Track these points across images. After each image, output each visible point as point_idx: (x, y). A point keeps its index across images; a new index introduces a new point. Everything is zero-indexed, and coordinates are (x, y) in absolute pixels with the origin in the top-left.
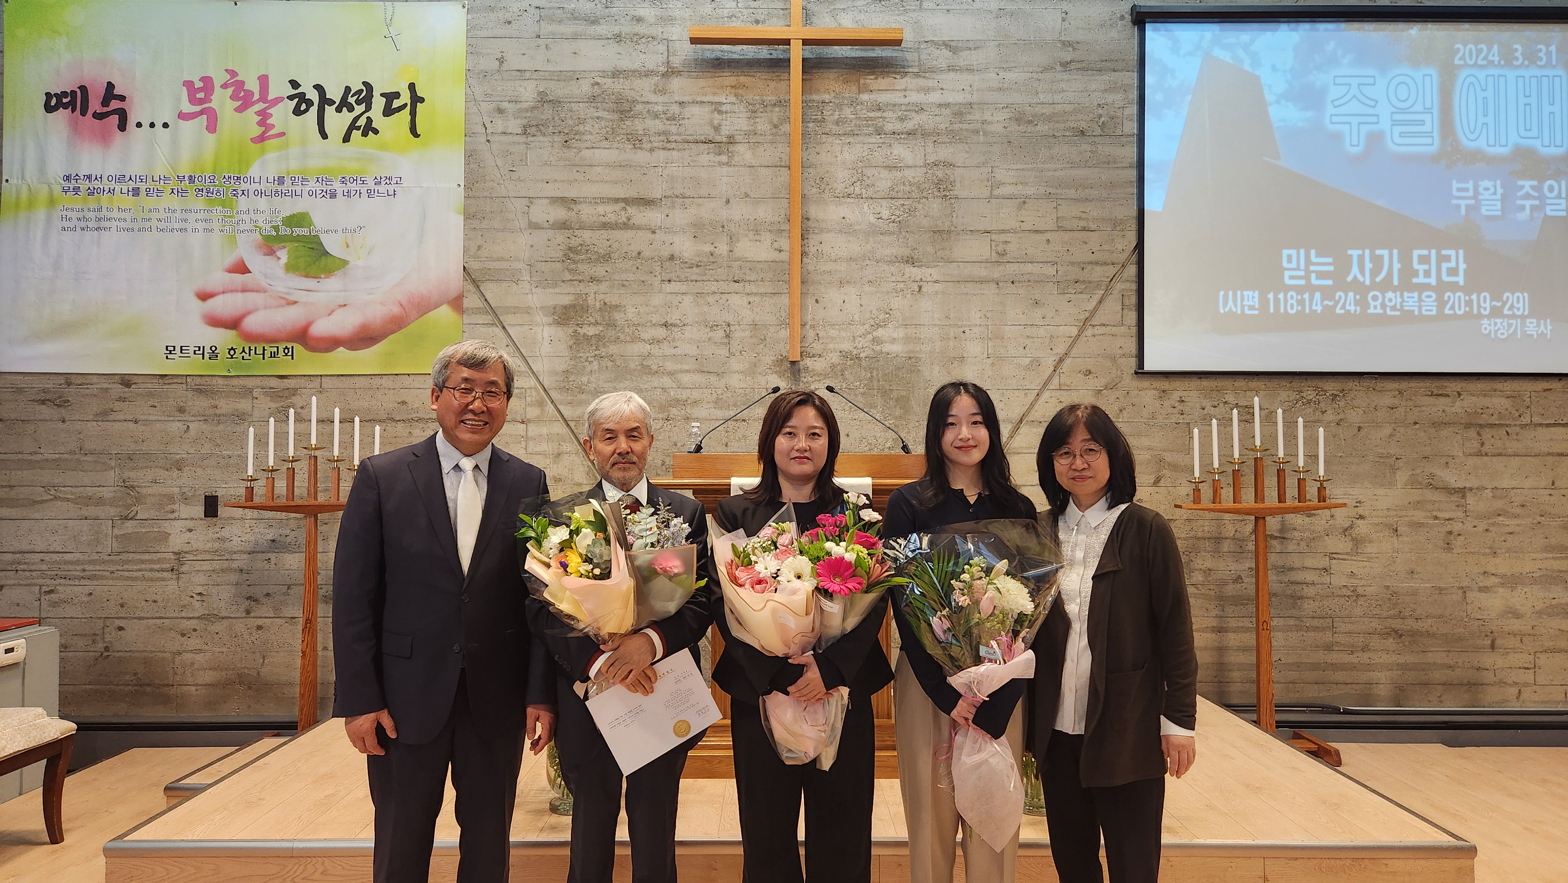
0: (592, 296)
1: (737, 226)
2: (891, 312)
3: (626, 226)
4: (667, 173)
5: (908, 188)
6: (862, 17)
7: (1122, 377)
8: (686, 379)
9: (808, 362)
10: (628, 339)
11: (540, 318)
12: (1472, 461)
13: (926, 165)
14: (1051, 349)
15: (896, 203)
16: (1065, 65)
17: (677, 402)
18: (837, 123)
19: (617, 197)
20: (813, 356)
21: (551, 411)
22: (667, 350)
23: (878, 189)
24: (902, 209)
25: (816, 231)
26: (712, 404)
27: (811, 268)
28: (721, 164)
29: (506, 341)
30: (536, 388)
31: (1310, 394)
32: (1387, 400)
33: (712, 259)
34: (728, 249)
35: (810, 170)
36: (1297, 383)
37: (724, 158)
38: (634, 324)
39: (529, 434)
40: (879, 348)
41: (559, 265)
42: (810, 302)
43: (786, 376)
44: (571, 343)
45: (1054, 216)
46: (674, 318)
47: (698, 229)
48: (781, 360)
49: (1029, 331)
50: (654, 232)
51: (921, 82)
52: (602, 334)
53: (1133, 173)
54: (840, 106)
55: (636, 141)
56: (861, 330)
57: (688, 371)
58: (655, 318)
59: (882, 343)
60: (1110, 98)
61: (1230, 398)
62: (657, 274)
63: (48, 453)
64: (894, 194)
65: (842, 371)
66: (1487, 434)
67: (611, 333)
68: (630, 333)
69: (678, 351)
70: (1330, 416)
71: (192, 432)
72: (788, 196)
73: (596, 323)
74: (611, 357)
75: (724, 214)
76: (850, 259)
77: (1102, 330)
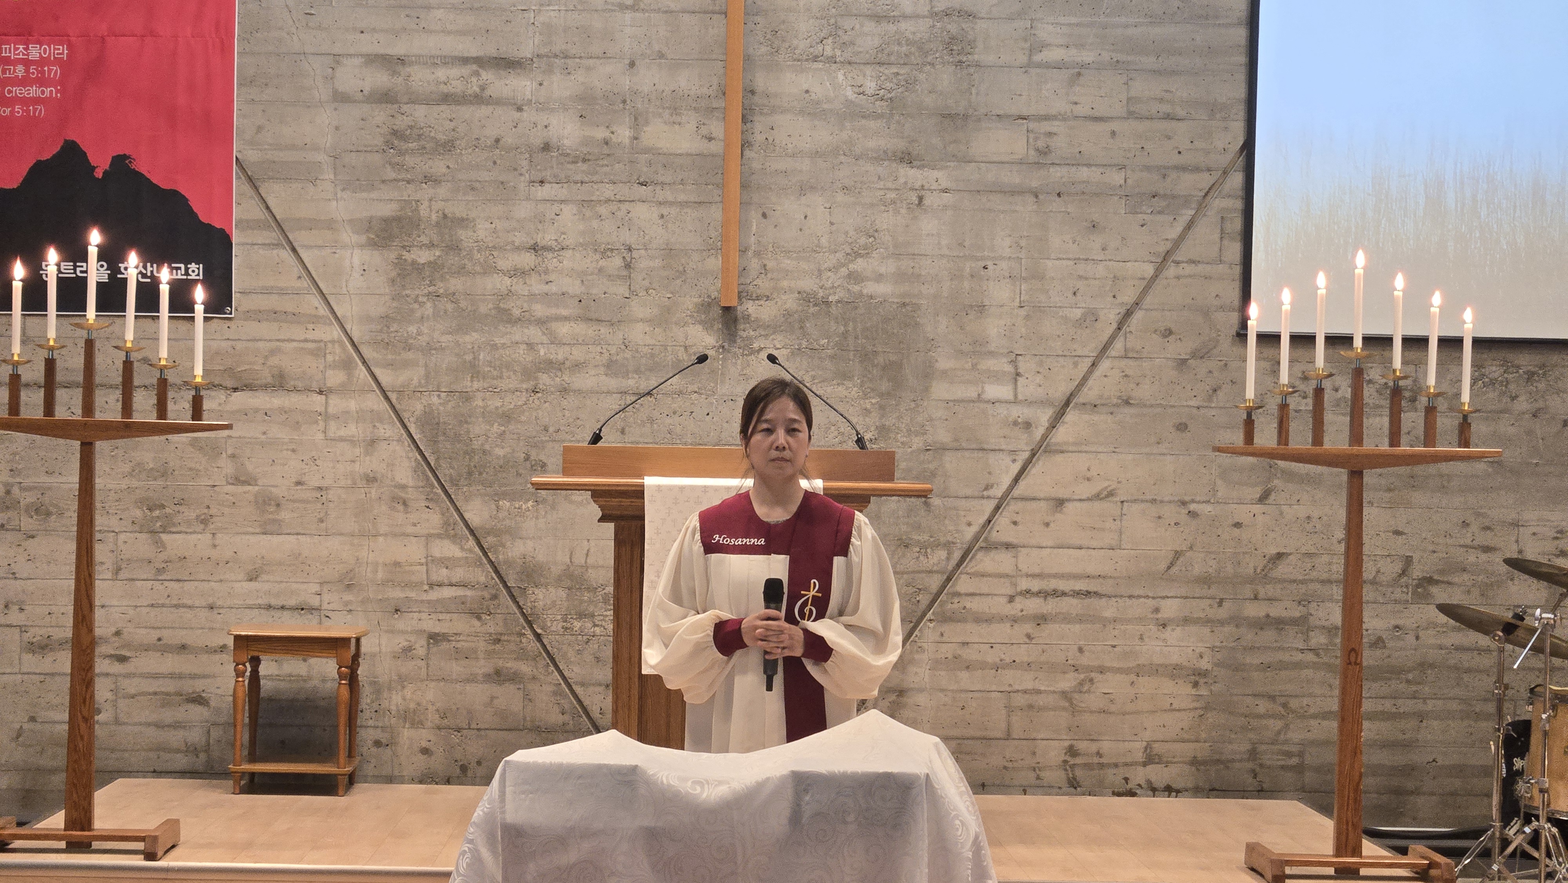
0: (426, 204)
1: (646, 100)
2: (876, 234)
3: (479, 99)
4: (541, 18)
5: (904, 49)
7: (1218, 341)
8: (564, 330)
9: (750, 308)
10: (478, 268)
11: (348, 236)
13: (933, 15)
14: (1114, 297)
15: (886, 72)
17: (550, 366)
19: (466, 55)
20: (758, 298)
21: (362, 376)
22: (536, 285)
23: (861, 49)
24: (895, 80)
25: (765, 111)
26: (602, 368)
27: (756, 165)
29: (297, 269)
30: (340, 342)
33: (606, 150)
34: (631, 135)
35: (758, 19)
38: (487, 247)
39: (331, 410)
40: (856, 288)
41: (377, 158)
42: (754, 216)
43: (715, 328)
44: (393, 274)
45: (1124, 97)
46: (548, 238)
47: (587, 105)
48: (709, 304)
49: (1081, 269)
50: (520, 109)
52: (440, 262)
53: (1241, 34)
56: (831, 260)
57: (566, 319)
58: (519, 238)
59: (863, 281)
62: (523, 171)
64: (883, 57)
65: (801, 321)
67: (453, 260)
68: (482, 260)
69: (553, 288)
70: (1522, 404)
72: (723, 57)
73: (432, 245)
74: (452, 296)
75: (626, 82)
76: (816, 154)
77: (1189, 269)
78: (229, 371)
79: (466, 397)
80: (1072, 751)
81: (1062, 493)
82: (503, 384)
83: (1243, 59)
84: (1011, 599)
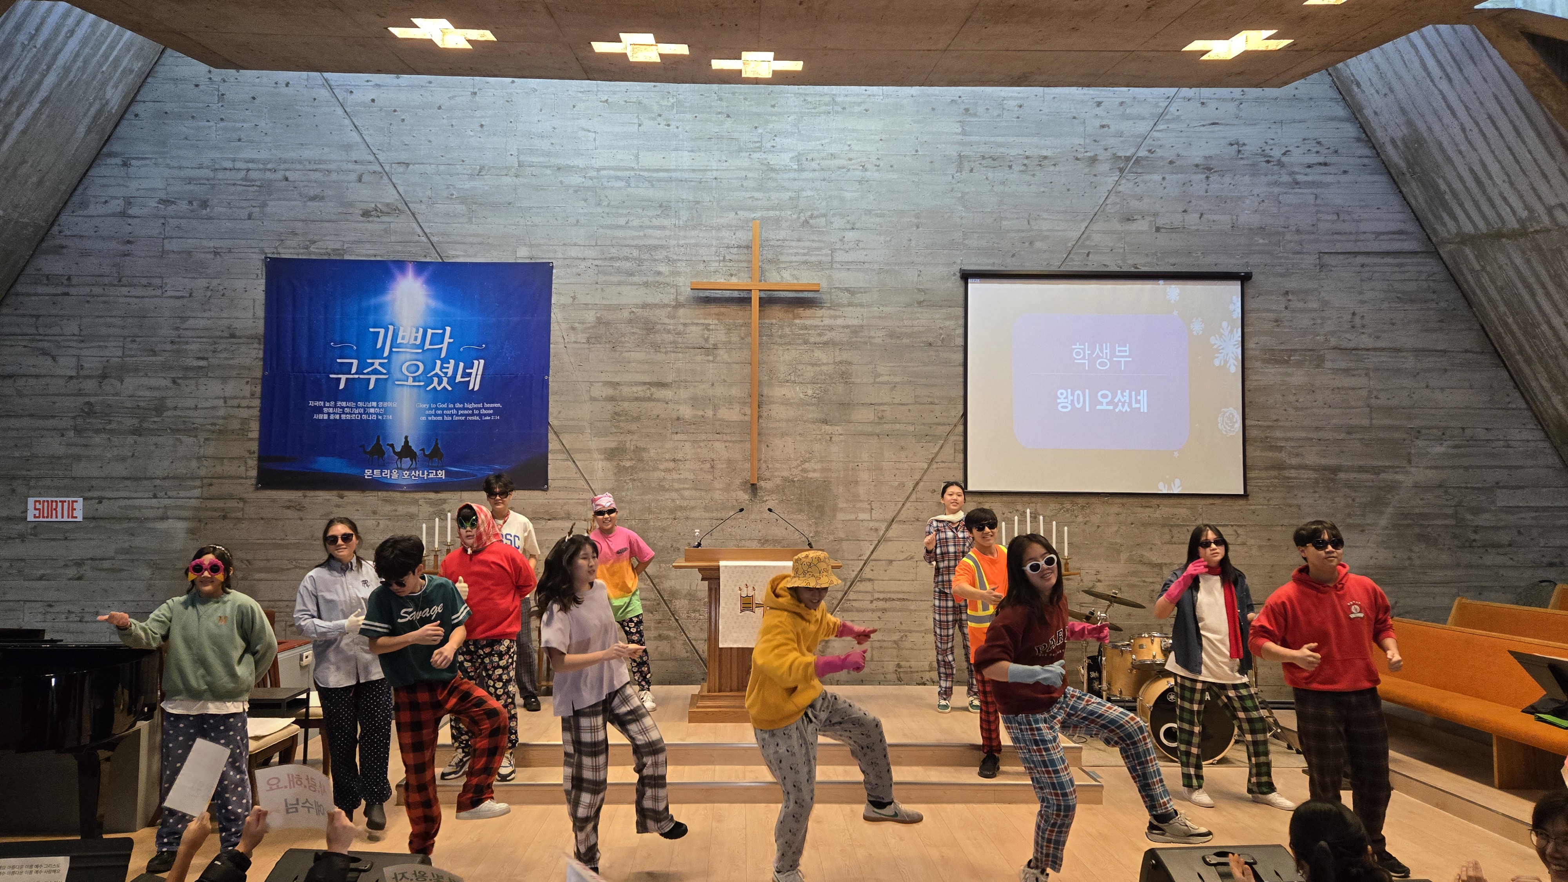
0: (629, 442)
1: (719, 400)
2: (813, 453)
3: (650, 399)
4: (675, 367)
5: (824, 377)
6: (795, 272)
8: (686, 493)
9: (762, 483)
10: (651, 469)
11: (596, 455)
12: (1166, 547)
13: (835, 363)
14: (911, 477)
15: (816, 387)
16: (920, 303)
17: (681, 508)
18: (780, 337)
19: (644, 381)
20: (765, 480)
22: (675, 476)
23: (806, 378)
24: (820, 390)
25: (767, 403)
27: (764, 426)
28: (709, 361)
29: (575, 469)
31: (1068, 505)
32: (1115, 509)
33: (703, 420)
34: (713, 414)
35: (764, 366)
36: (1060, 499)
37: (711, 358)
38: (655, 460)
40: (805, 475)
41: (608, 423)
42: (763, 447)
43: (748, 492)
44: (615, 471)
45: (913, 395)
46: (679, 456)
47: (695, 401)
48: (745, 482)
50: (667, 403)
51: (832, 312)
52: (635, 466)
53: (961, 369)
54: (782, 327)
55: (656, 347)
56: (795, 464)
57: (687, 489)
58: (667, 456)
59: (808, 472)
60: (947, 323)
61: (1020, 507)
62: (669, 429)
63: (291, 539)
64: (815, 381)
65: (783, 489)
66: (1175, 531)
67: (640, 466)
68: (652, 465)
69: (682, 476)
70: (1080, 519)
71: (381, 526)
72: (750, 382)
73: (631, 459)
74: (640, 480)
75: (710, 392)
76: (788, 421)
77: (943, 465)
78: (547, 512)
79: (646, 521)
80: (899, 666)
81: (893, 558)
82: (662, 516)
83: (962, 380)
84: (872, 602)
